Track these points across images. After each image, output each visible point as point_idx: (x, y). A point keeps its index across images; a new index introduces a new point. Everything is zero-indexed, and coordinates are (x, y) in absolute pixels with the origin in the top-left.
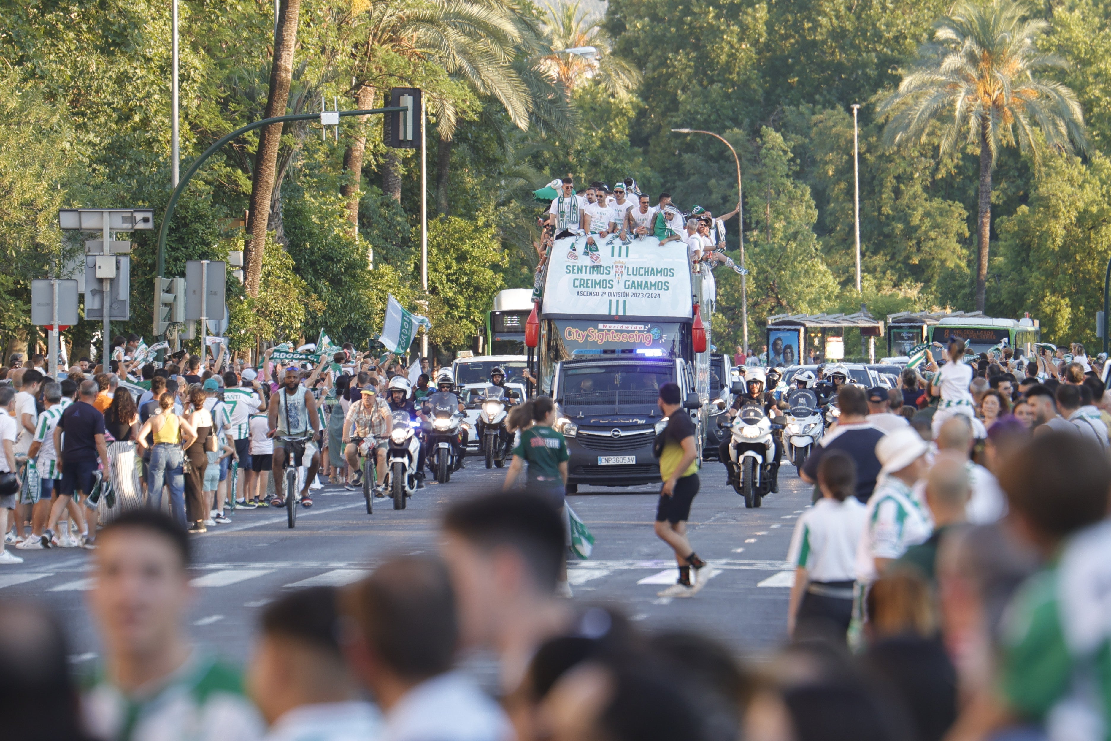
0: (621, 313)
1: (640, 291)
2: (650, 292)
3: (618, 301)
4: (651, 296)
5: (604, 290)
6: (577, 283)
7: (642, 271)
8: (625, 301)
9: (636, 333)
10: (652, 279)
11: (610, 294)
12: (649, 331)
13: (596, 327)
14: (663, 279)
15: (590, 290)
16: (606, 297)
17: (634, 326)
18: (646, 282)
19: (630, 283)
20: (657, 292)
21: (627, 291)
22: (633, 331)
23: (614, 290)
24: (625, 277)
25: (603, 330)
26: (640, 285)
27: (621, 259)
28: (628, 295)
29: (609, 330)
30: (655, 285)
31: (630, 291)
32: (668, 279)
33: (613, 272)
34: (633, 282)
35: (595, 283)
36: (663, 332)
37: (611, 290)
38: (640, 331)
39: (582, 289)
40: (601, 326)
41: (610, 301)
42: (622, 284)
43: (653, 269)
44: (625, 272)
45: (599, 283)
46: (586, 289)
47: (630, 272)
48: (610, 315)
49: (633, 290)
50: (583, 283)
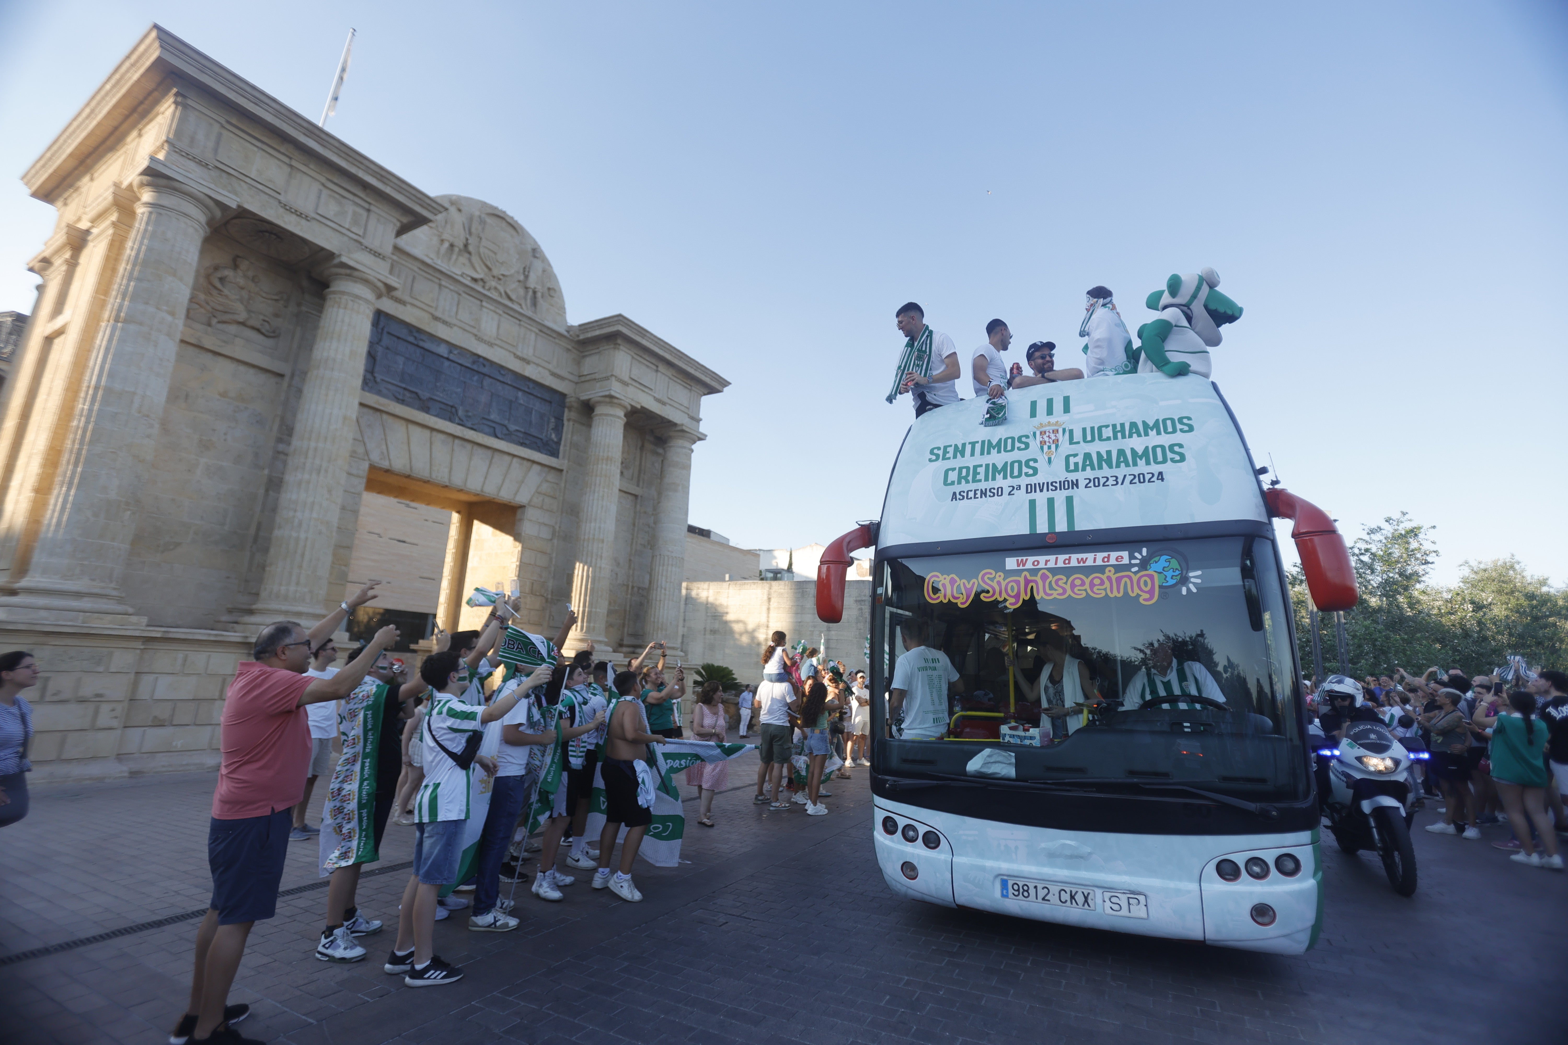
0: (1061, 526)
1: (1106, 471)
2: (1136, 471)
3: (1051, 502)
4: (1140, 478)
5: (1015, 482)
6: (953, 476)
7: (1108, 432)
8: (1069, 500)
9: (1110, 572)
10: (1138, 443)
11: (1030, 489)
12: (1144, 564)
13: (1001, 567)
14: (1165, 440)
15: (983, 485)
16: (1022, 497)
17: (1100, 556)
18: (1121, 452)
19: (1079, 459)
20: (1155, 468)
21: (1072, 477)
22: (1101, 569)
23: (1040, 479)
24: (1065, 448)
25: (1017, 572)
26: (1105, 460)
27: (1052, 419)
28: (1075, 484)
29: (1034, 572)
30: (1147, 455)
31: (1081, 476)
32: (1178, 438)
33: (1034, 445)
34: (1087, 456)
35: (993, 471)
36: (1186, 565)
37: (1033, 480)
38: (1118, 568)
39: (964, 487)
40: (1011, 563)
41: (1032, 503)
42: (1059, 464)
43: (1133, 425)
44: (1064, 440)
45: (1005, 470)
46: (972, 486)
47: (1078, 435)
48: (1033, 536)
49: (1089, 473)
50: (967, 475)
